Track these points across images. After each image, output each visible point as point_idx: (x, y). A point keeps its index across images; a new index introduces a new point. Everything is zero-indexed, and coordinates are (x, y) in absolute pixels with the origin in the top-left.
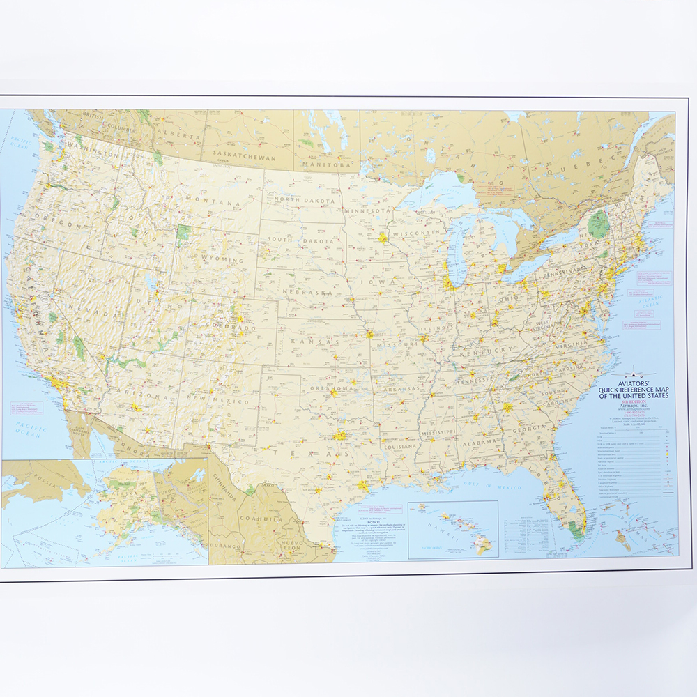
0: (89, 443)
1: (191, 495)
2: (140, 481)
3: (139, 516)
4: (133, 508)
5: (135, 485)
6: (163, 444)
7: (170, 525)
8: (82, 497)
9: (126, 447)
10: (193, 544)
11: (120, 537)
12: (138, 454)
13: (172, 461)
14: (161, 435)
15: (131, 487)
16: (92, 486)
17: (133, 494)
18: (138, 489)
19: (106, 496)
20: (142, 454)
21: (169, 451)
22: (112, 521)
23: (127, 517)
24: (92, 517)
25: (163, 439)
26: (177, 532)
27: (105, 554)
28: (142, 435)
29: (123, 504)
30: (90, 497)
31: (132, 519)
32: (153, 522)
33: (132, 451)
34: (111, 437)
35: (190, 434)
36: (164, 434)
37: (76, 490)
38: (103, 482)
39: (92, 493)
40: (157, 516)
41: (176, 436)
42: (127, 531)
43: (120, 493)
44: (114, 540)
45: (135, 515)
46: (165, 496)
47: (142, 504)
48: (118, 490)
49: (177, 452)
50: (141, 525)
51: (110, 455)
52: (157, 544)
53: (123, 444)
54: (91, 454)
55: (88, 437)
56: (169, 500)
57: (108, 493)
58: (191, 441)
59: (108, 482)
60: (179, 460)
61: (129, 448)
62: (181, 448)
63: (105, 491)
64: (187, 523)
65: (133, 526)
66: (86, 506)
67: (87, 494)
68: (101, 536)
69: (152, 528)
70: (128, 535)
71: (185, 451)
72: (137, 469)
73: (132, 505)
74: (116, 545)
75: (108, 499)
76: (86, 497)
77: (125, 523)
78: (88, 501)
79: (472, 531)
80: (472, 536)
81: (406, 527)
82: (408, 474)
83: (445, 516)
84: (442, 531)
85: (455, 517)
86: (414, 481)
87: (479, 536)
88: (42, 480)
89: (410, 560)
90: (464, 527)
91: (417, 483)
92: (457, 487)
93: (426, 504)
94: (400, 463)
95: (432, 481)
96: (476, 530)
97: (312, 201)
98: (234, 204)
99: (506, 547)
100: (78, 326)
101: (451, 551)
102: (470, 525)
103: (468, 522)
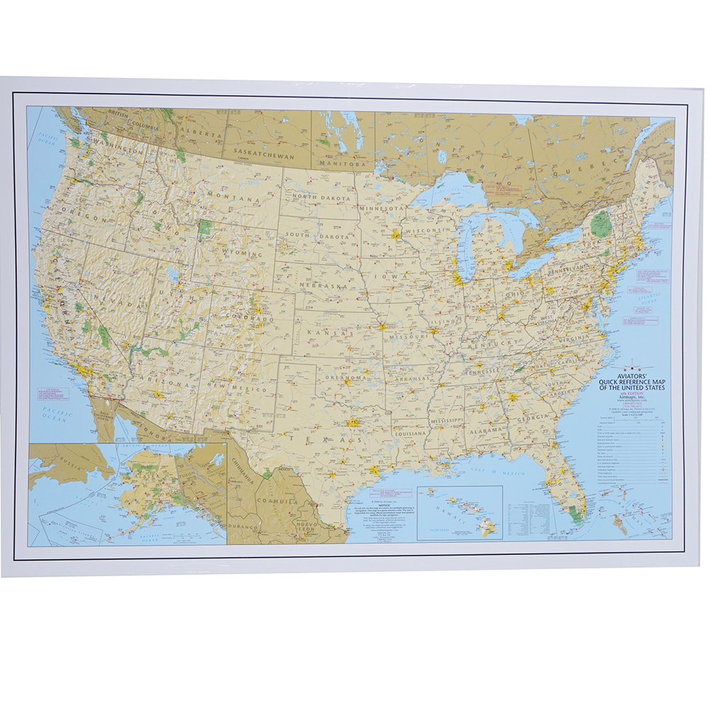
0: (113, 428)
1: (210, 478)
2: (161, 464)
3: (161, 498)
4: (155, 490)
5: (157, 468)
6: (184, 429)
7: (190, 507)
8: (106, 479)
9: (148, 432)
10: (212, 525)
11: (142, 518)
12: (160, 438)
13: (193, 446)
14: (182, 420)
15: (154, 470)
16: (116, 469)
17: (155, 476)
18: (160, 472)
19: (129, 479)
20: (163, 438)
21: (190, 436)
22: (135, 502)
23: (149, 498)
24: (115, 498)
25: (184, 424)
26: (196, 513)
27: (128, 534)
28: (164, 420)
29: (145, 486)
30: (114, 479)
31: (154, 501)
32: (174, 504)
33: (154, 435)
34: (134, 423)
35: (210, 420)
36: (185, 420)
37: (100, 473)
38: (126, 465)
39: (115, 475)
40: (177, 497)
41: (197, 422)
42: (149, 512)
43: (142, 476)
44: (137, 521)
45: (157, 497)
46: (185, 479)
47: (163, 487)
48: (140, 472)
49: (197, 437)
50: (163, 506)
51: (133, 439)
52: (178, 524)
53: (146, 430)
54: (114, 439)
55: (112, 422)
56: (189, 483)
57: (131, 475)
58: (211, 427)
59: (131, 465)
60: (199, 445)
61: (151, 433)
62: (201, 433)
63: (128, 474)
64: (207, 505)
65: (155, 507)
66: (110, 488)
67: (111, 477)
68: (124, 516)
69: (173, 509)
70: (150, 515)
71: (205, 436)
72: (159, 453)
73: (154, 487)
74: (139, 525)
75: (130, 481)
76: (110, 480)
77: (147, 504)
78: (111, 483)
79: (477, 515)
80: (478, 519)
81: (415, 510)
82: (418, 460)
83: (453, 500)
84: (449, 514)
85: (462, 501)
86: (424, 466)
87: (484, 519)
88: (67, 462)
89: (419, 541)
90: (470, 511)
91: (426, 468)
92: (464, 472)
93: (434, 489)
94: (410, 449)
95: (440, 467)
96: (482, 514)
97: (328, 198)
98: (254, 201)
99: (510, 530)
100: (103, 316)
101: (457, 533)
102: (476, 509)
103: (474, 506)
